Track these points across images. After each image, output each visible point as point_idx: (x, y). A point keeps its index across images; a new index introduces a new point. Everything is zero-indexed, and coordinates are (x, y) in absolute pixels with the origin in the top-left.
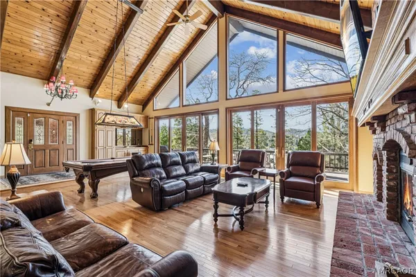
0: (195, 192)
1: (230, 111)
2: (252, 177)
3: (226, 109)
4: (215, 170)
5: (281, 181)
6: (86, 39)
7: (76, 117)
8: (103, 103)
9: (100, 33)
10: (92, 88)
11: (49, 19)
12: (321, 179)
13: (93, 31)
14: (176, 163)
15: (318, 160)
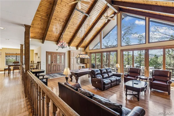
0: (114, 84)
1: (122, 51)
2: (136, 80)
3: (121, 50)
4: (119, 76)
5: (150, 82)
6: (70, 27)
7: (64, 54)
8: (73, 48)
9: (74, 25)
10: (69, 43)
11: (60, 23)
12: (171, 83)
13: (73, 24)
14: (105, 73)
15: (168, 74)
